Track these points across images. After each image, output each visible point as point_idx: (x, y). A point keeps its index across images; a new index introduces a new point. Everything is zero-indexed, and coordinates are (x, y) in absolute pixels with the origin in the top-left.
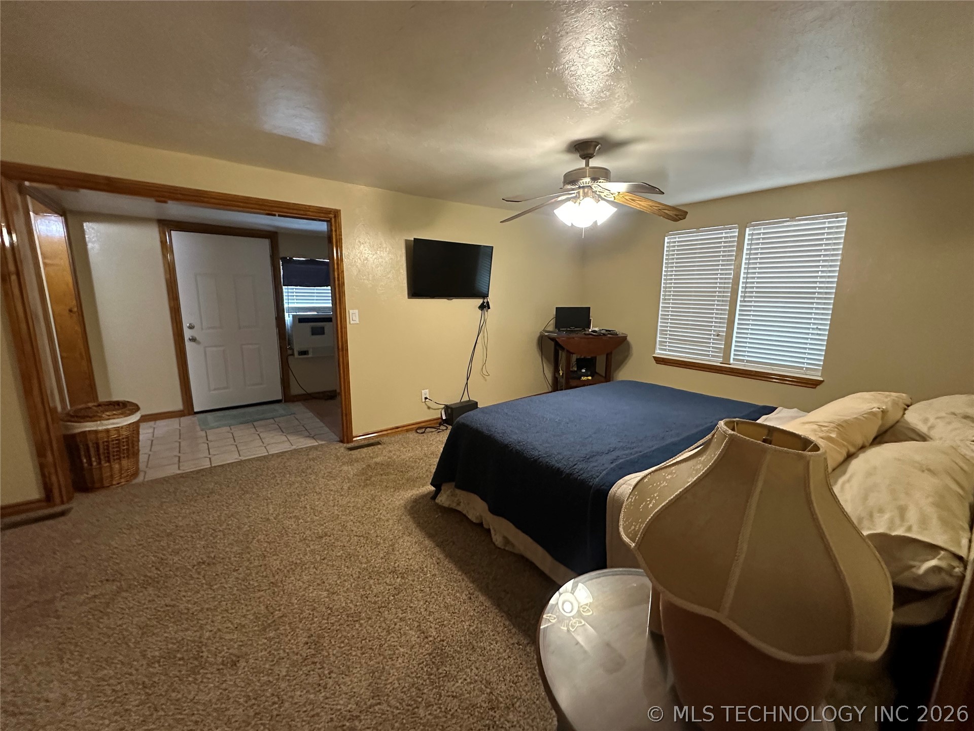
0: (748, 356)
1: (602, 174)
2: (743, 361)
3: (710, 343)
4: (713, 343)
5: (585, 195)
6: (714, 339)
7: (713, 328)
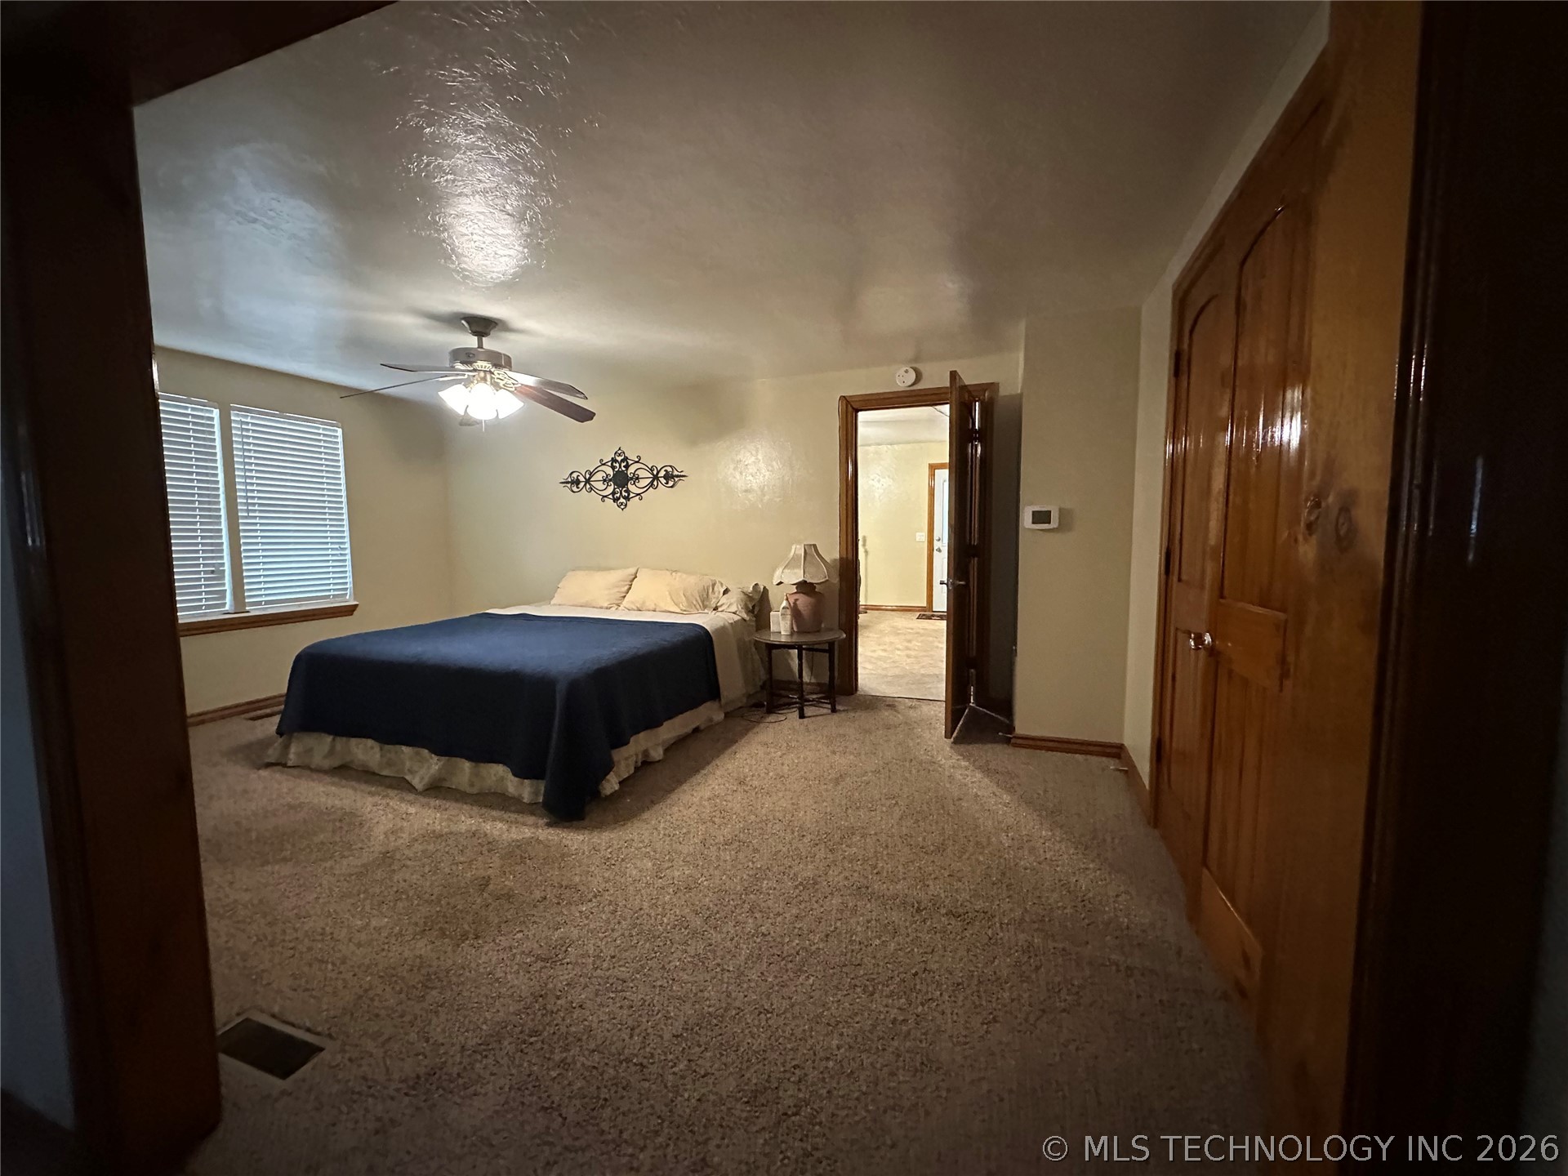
0: (266, 595)
1: (500, 361)
2: (259, 603)
3: (200, 586)
4: (206, 586)
5: (484, 379)
6: (206, 579)
7: (201, 561)
